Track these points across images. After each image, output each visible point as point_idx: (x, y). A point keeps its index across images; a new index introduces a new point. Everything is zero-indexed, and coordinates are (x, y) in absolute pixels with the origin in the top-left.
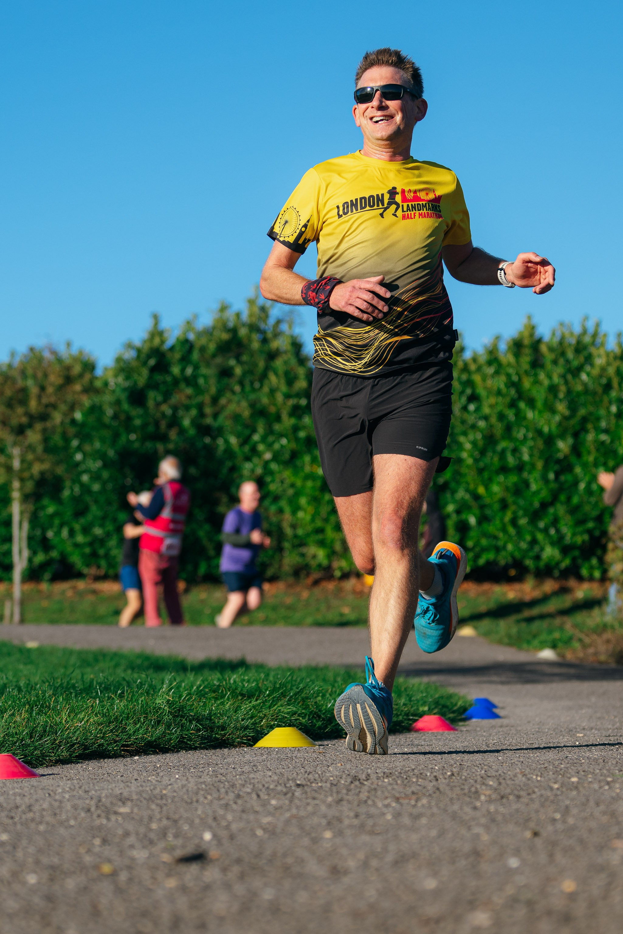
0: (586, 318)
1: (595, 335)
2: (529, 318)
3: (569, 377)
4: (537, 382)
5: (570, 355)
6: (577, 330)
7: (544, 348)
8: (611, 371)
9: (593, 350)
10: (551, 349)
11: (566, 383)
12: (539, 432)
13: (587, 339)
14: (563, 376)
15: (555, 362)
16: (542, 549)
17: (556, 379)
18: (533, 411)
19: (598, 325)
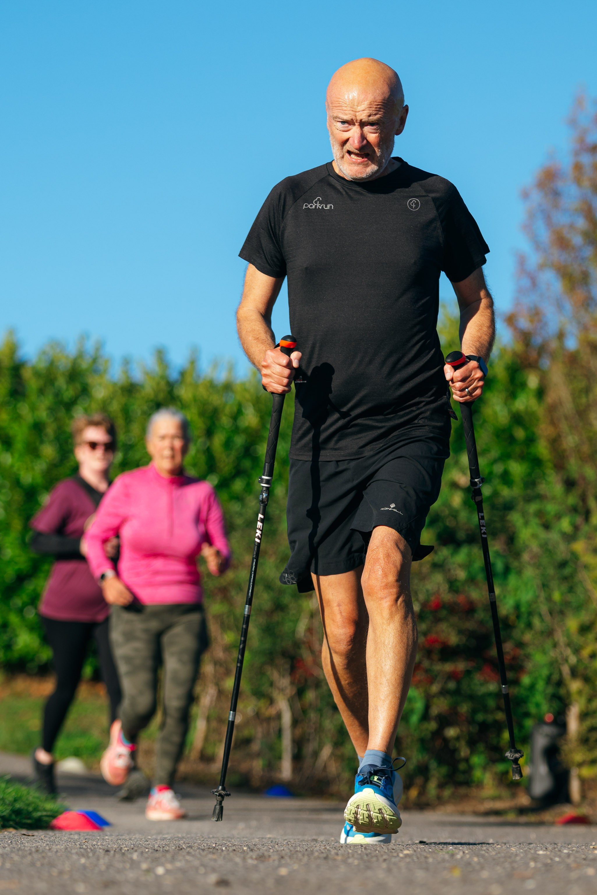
0: (84, 337)
1: (95, 360)
2: (12, 332)
3: (62, 413)
4: (17, 417)
5: (61, 382)
6: (72, 350)
7: (27, 374)
8: (115, 407)
9: (92, 380)
10: (37, 374)
11: (56, 419)
12: (17, 483)
13: (84, 365)
14: (52, 410)
15: (41, 392)
16: (16, 636)
17: (43, 414)
18: (12, 454)
19: (99, 346)
